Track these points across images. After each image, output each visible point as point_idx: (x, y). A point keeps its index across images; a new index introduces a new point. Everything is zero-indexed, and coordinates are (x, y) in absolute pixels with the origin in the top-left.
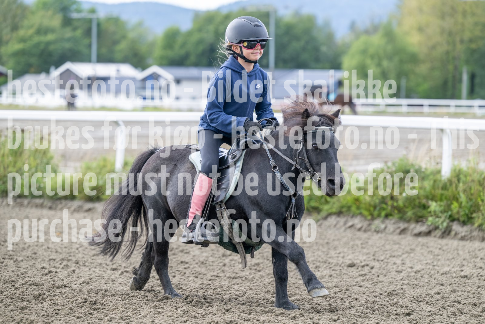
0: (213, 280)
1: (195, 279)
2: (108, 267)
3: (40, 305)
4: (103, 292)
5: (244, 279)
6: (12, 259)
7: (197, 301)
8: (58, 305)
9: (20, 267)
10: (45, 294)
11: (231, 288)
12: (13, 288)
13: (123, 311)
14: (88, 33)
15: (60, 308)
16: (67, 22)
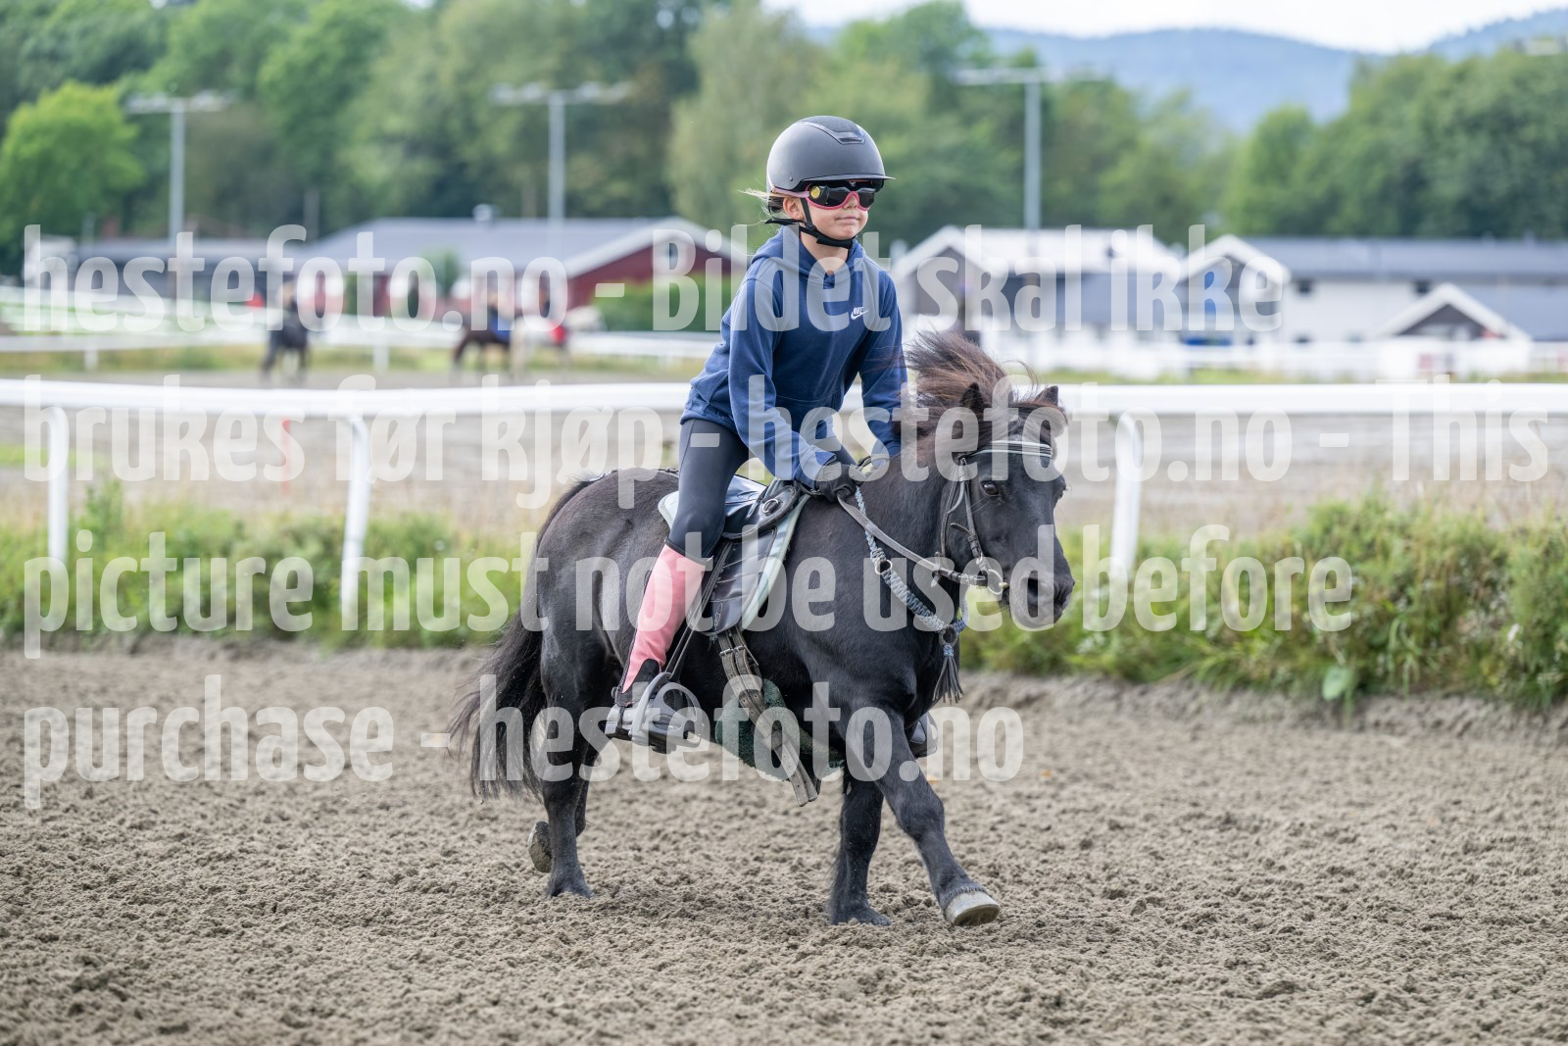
0: (1437, 928)
1: (1379, 926)
2: (1093, 887)
3: (881, 1009)
4: (1083, 967)
5: (1536, 925)
6: (784, 860)
7: (1388, 997)
8: (938, 1009)
9: (813, 888)
10: (894, 974)
11: (1498, 955)
12: (795, 954)
13: (1148, 1031)
14: (1013, 131)
15: (943, 1017)
16: (946, 97)
